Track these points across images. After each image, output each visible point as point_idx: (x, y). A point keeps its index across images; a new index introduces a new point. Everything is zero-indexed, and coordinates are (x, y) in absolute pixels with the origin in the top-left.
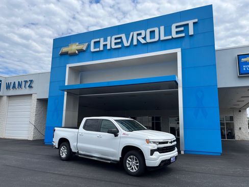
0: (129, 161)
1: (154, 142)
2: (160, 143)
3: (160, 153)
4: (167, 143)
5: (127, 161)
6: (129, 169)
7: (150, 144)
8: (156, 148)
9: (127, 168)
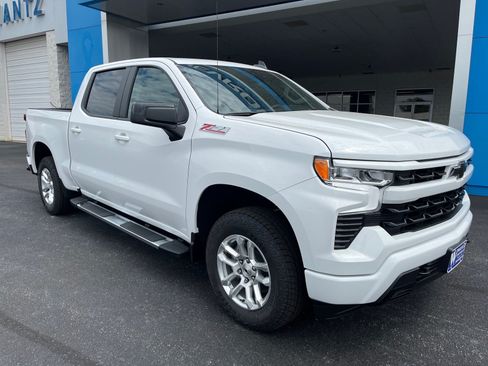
0: (229, 256)
1: (364, 175)
2: (400, 178)
3: (393, 232)
4: (437, 173)
5: (222, 257)
6: (228, 289)
7: (338, 185)
8: (372, 206)
9: (218, 283)
